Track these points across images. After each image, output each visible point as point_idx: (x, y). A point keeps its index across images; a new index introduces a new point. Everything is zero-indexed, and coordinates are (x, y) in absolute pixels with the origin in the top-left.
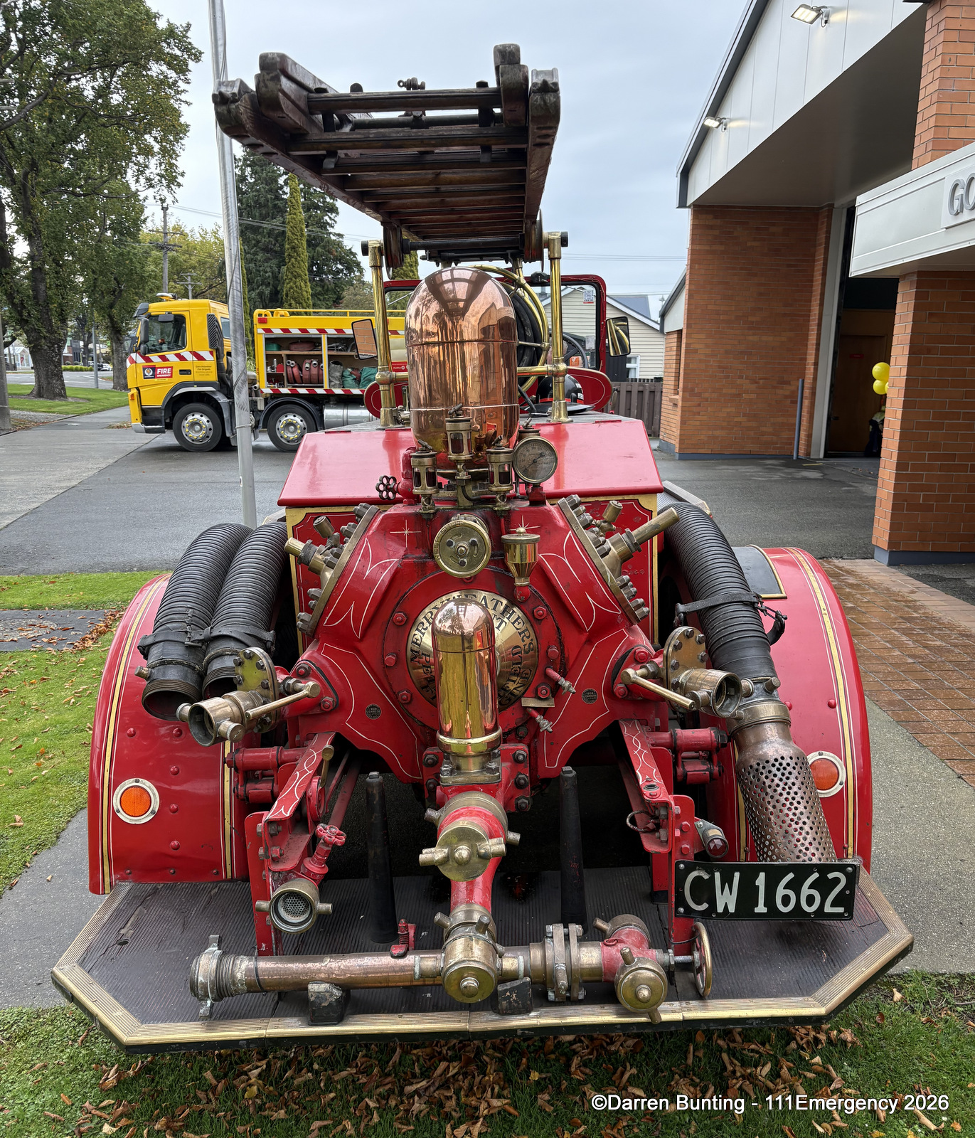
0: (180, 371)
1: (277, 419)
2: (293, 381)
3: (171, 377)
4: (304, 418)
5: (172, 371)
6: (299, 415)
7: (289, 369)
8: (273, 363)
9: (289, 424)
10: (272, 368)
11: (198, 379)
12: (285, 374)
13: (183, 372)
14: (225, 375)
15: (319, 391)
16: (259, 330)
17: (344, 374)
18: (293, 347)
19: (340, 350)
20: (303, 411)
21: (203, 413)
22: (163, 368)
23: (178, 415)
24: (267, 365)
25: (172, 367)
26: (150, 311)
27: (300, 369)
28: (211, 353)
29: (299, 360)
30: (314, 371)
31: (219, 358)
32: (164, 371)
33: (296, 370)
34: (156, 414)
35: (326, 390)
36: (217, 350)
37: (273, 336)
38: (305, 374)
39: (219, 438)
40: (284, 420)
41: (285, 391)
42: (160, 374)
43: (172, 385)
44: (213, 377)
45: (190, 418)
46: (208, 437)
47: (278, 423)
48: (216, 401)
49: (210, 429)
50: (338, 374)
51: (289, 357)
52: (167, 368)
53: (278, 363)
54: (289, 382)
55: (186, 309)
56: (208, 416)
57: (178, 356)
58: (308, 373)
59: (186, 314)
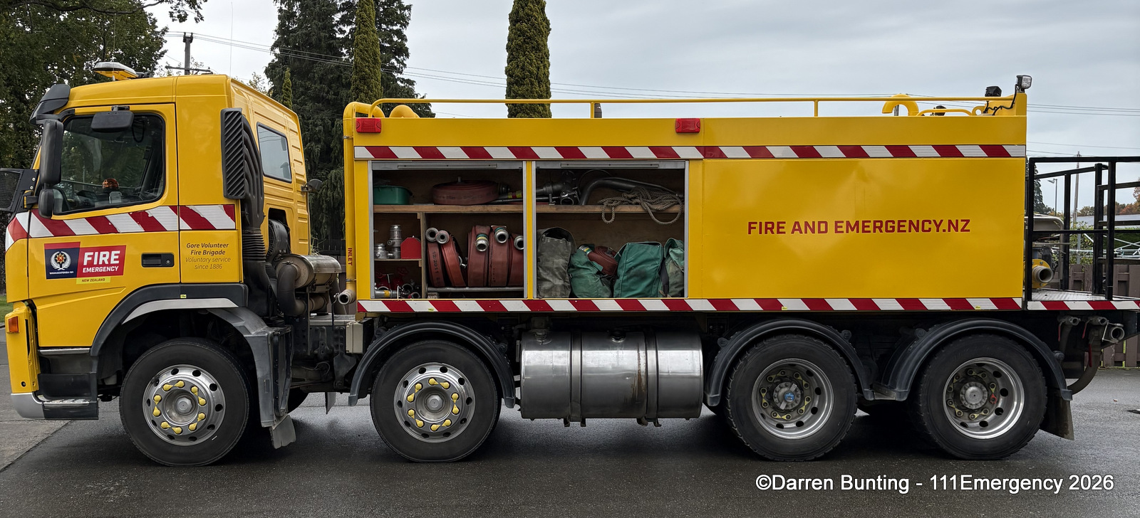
0: (145, 257)
1: (399, 378)
2: (444, 281)
3: (120, 272)
4: (468, 374)
5: (122, 259)
6: (457, 366)
7: (434, 251)
8: (389, 235)
9: (429, 391)
10: (388, 249)
11: (192, 276)
12: (422, 264)
13: (151, 260)
14: (264, 264)
15: (513, 305)
16: (358, 150)
17: (576, 260)
18: (444, 194)
19: (567, 202)
20: (468, 357)
21: (200, 366)
22: (100, 249)
23: (135, 370)
24: (377, 241)
25: (122, 248)
26: (72, 104)
27: (462, 251)
28: (229, 211)
29: (461, 227)
30: (500, 255)
31: (248, 224)
32: (104, 257)
33: (450, 253)
34: (77, 369)
35: (528, 303)
36: (245, 203)
37: (393, 167)
38: (476, 262)
39: (242, 429)
40: (415, 379)
41: (421, 305)
42: (90, 264)
43: (121, 294)
44: (231, 272)
45: (166, 379)
46: (212, 427)
47: (400, 387)
48: (237, 334)
49: (219, 408)
50: (560, 262)
51: (432, 219)
52: (110, 249)
53: (403, 236)
54: (430, 284)
55: (168, 97)
56: (212, 371)
57: (141, 218)
58: (482, 259)
59: (166, 111)
